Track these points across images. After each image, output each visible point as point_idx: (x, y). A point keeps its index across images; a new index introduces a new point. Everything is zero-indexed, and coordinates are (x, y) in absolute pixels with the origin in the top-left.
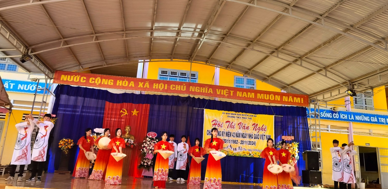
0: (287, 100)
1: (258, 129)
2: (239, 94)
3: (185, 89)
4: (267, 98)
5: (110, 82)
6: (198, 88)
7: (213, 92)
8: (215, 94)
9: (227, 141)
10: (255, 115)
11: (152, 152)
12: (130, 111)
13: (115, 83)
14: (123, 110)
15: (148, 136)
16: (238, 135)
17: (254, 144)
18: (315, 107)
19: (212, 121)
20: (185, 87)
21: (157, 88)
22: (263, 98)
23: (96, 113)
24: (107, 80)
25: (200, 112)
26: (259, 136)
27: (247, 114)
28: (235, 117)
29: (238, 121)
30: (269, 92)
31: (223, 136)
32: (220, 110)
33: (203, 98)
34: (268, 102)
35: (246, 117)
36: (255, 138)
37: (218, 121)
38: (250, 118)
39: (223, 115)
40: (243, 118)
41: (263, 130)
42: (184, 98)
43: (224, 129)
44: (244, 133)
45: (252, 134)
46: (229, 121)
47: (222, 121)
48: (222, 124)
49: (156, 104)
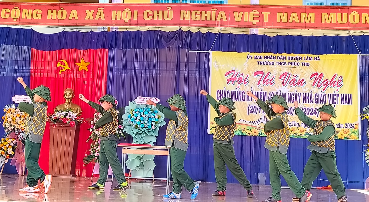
1: (323, 83)
2: (282, 17)
3: (171, 18)
4: (342, 21)
5: (36, 14)
6: (196, 13)
7: (227, 18)
8: (231, 23)
10: (317, 56)
12: (73, 63)
13: (44, 14)
14: (61, 63)
17: (314, 113)
19: (226, 74)
20: (171, 12)
21: (119, 19)
22: (334, 21)
24: (30, 11)
25: (203, 58)
26: (325, 97)
27: (299, 56)
28: (274, 62)
29: (281, 71)
30: (349, 7)
31: (249, 101)
32: (242, 52)
33: (208, 30)
34: (345, 29)
35: (296, 63)
36: (316, 101)
37: (238, 72)
38: (305, 64)
39: (247, 62)
40: (291, 65)
41: (335, 84)
42: (171, 34)
43: (252, 88)
44: (293, 94)
45: (311, 94)
46: (262, 72)
47: (248, 72)
48: (247, 77)
49: (118, 48)
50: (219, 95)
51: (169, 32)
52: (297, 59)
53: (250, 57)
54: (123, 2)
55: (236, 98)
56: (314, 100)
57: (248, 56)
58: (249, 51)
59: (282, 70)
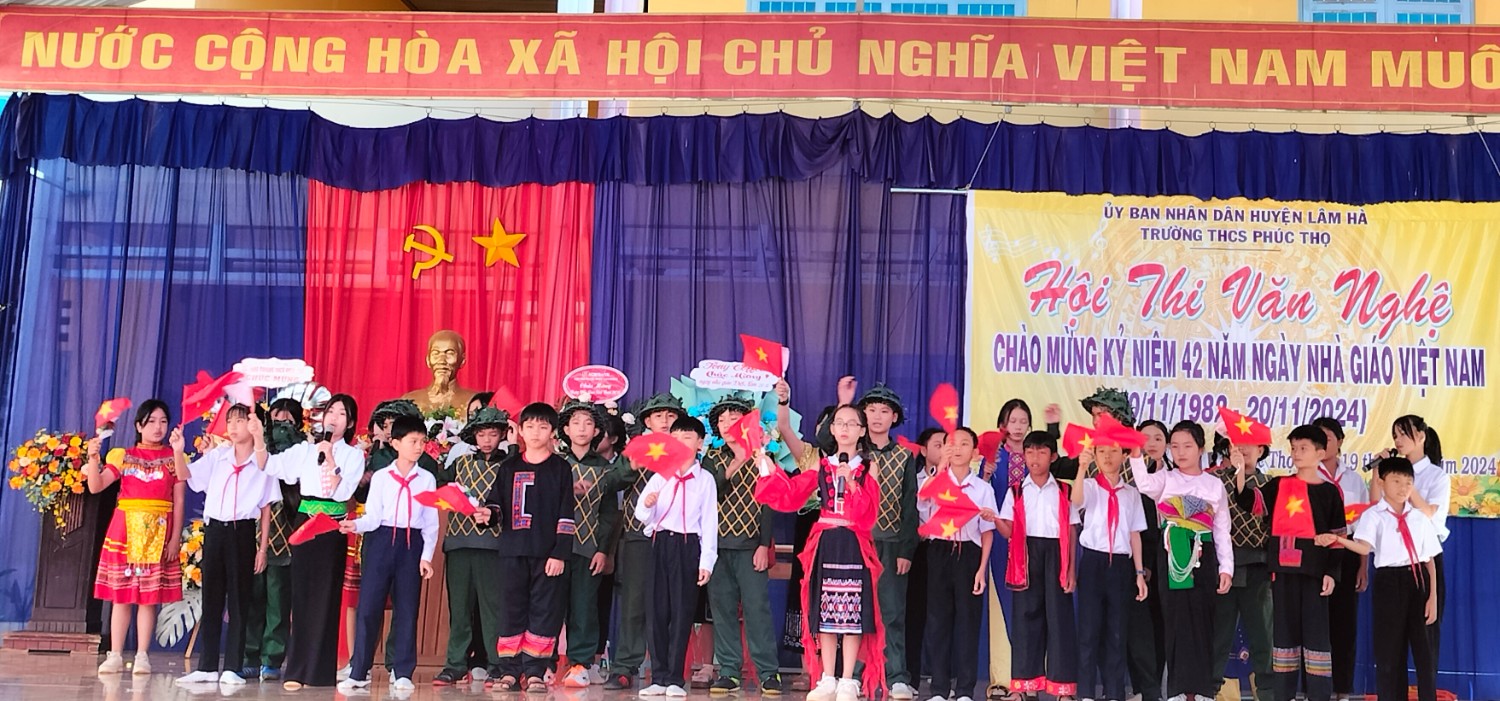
1: (1380, 307)
2: (1227, 65)
3: (825, 66)
4: (1446, 79)
5: (326, 54)
6: (916, 49)
7: (1029, 69)
8: (1047, 85)
9: (1148, 406)
10: (1357, 210)
13: (356, 56)
14: (420, 236)
16: (1223, 363)
19: (1029, 276)
20: (826, 48)
21: (632, 69)
22: (1415, 82)
24: (305, 42)
25: (941, 217)
26: (1387, 358)
27: (1291, 207)
28: (1201, 232)
29: (1227, 265)
30: (1469, 29)
31: (1113, 373)
32: (1085, 193)
33: (960, 113)
34: (1455, 110)
35: (1282, 233)
36: (1356, 373)
37: (1071, 269)
38: (1316, 238)
39: (1104, 229)
40: (1265, 241)
41: (1422, 313)
42: (824, 126)
43: (1121, 326)
44: (1270, 348)
45: (1338, 348)
46: (1155, 269)
47: (1105, 267)
48: (1105, 287)
49: (633, 182)
50: (1002, 353)
51: (817, 118)
52: (1284, 220)
53: (1114, 210)
54: (646, 10)
55: (1066, 363)
56: (1347, 370)
57: (1106, 209)
58: (1112, 190)
59: (1231, 260)
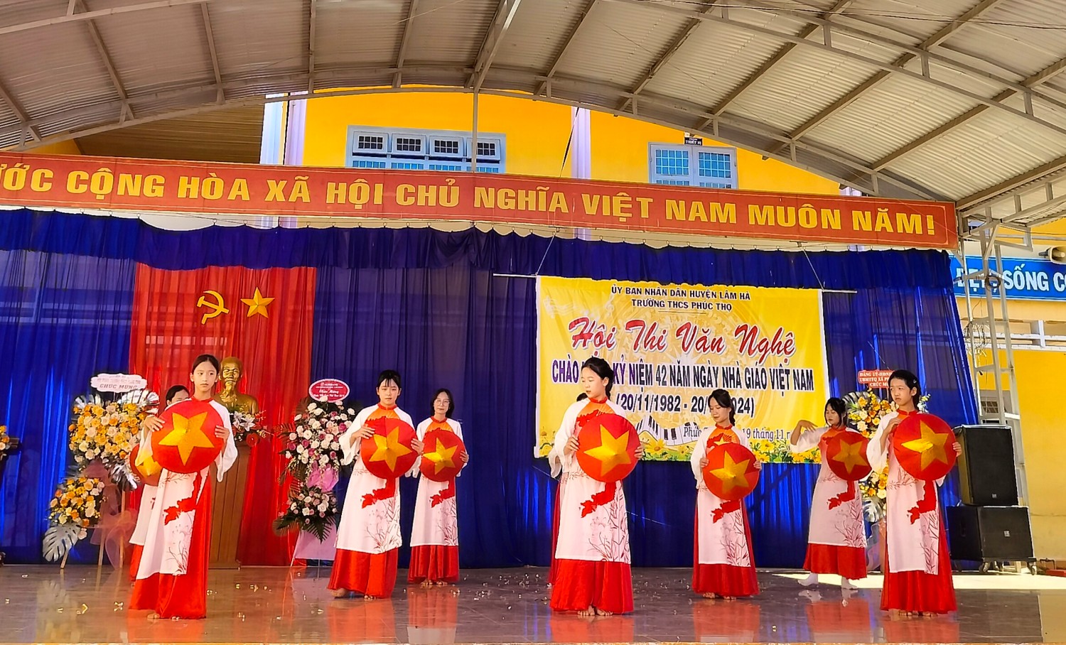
0: (867, 227)
1: (759, 345)
2: (675, 209)
3: (454, 202)
4: (787, 221)
5: (152, 186)
6: (506, 193)
7: (569, 207)
8: (579, 216)
9: (638, 402)
10: (743, 290)
11: (331, 462)
12: (235, 301)
13: (171, 187)
14: (209, 298)
15: (314, 396)
16: (678, 377)
17: (745, 408)
18: (984, 250)
19: (571, 326)
20: (455, 191)
21: (342, 200)
22: (771, 223)
23: (98, 314)
24: (139, 177)
25: (521, 292)
26: (763, 374)
27: (711, 289)
28: (664, 302)
29: (678, 320)
30: (797, 195)
32: (602, 279)
33: (532, 231)
34: (791, 239)
35: (706, 304)
36: (748, 383)
37: (595, 322)
38: (724, 307)
39: (612, 300)
40: (698, 308)
41: (780, 349)
42: (455, 236)
43: (622, 355)
44: (703, 369)
45: (738, 369)
46: (640, 323)
47: (613, 322)
48: (613, 333)
49: (341, 266)
50: (557, 371)
51: (451, 232)
52: (707, 297)
53: (617, 289)
56: (743, 381)
57: (613, 288)
58: (615, 277)
59: (679, 318)
